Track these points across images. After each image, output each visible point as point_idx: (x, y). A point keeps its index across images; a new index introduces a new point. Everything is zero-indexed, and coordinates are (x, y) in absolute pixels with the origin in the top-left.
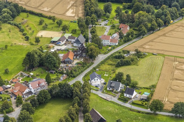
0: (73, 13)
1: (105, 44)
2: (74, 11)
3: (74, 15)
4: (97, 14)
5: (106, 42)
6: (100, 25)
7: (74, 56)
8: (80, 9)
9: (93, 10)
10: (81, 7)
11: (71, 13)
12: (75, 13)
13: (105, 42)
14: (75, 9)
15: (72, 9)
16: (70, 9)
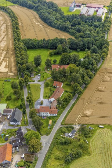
0: (6, 67)
1: (44, 116)
2: (7, 64)
3: (7, 70)
4: (29, 70)
5: (46, 114)
6: (34, 81)
7: (13, 147)
8: (12, 60)
9: (24, 67)
10: (13, 57)
11: (5, 67)
12: (8, 66)
13: (44, 114)
14: (7, 62)
15: (5, 62)
16: (3, 62)
